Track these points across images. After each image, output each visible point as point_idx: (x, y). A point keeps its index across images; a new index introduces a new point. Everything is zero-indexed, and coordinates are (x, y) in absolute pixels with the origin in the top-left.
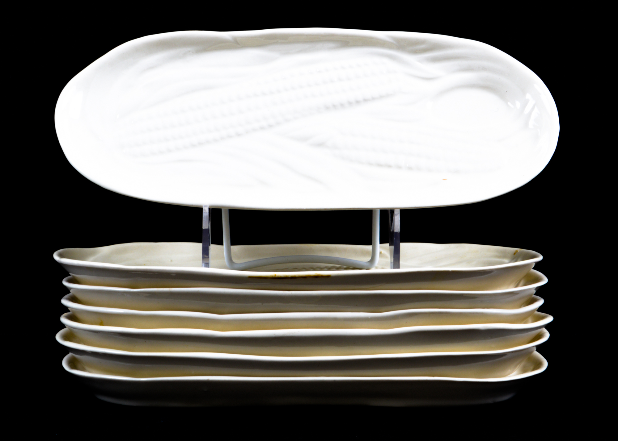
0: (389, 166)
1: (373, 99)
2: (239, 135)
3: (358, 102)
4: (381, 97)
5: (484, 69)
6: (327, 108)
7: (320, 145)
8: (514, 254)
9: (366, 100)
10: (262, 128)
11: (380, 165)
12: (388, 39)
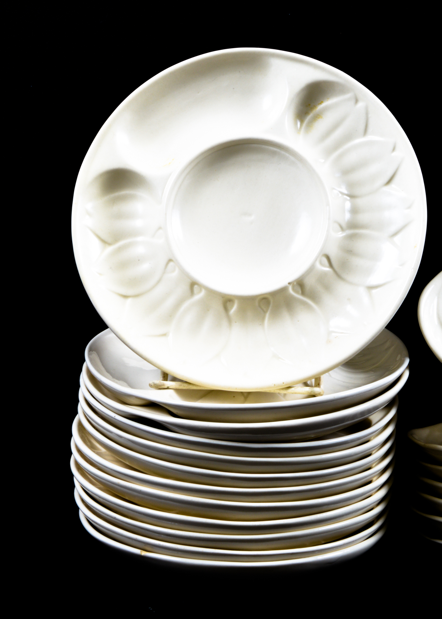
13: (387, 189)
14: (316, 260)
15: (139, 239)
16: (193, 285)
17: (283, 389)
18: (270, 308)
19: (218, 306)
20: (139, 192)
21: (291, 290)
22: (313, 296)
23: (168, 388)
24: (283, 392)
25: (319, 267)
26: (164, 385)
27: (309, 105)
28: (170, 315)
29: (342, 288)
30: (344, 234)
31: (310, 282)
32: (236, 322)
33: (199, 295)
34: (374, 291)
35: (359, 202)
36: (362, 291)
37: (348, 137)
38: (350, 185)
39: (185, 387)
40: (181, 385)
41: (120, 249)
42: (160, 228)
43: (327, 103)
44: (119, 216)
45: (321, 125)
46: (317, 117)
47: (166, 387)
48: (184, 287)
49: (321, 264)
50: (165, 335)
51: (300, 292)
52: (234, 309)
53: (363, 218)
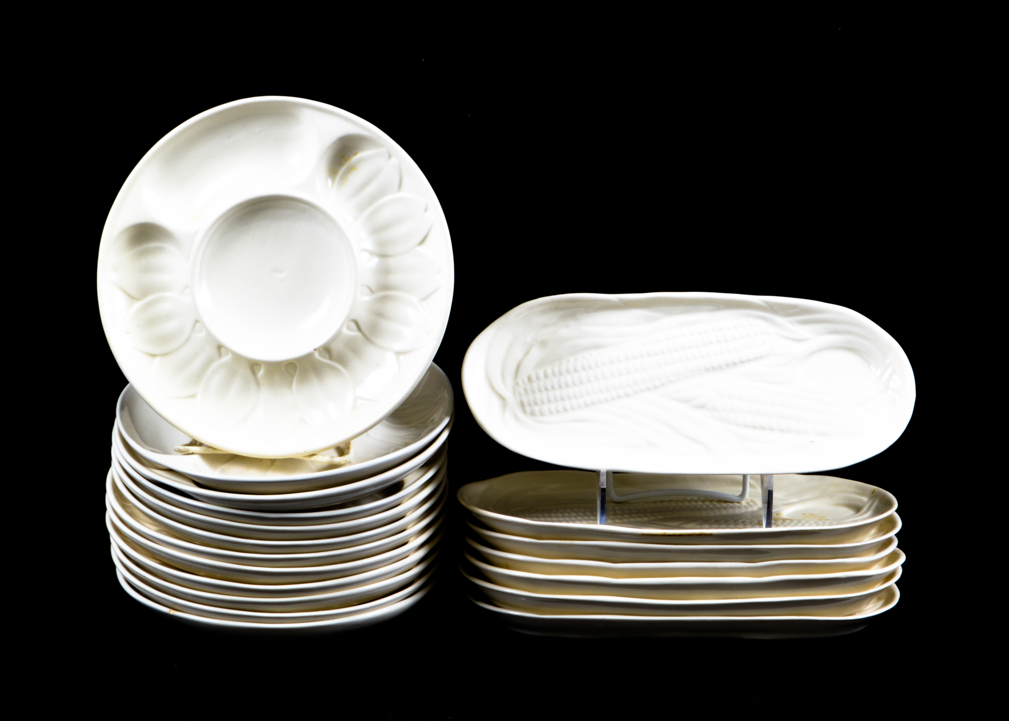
0: (763, 428)
1: (749, 361)
2: (627, 395)
3: (735, 364)
4: (756, 359)
5: (849, 333)
6: (707, 370)
7: (702, 407)
8: (873, 493)
9: (742, 362)
10: (649, 389)
11: (755, 427)
12: (762, 303)
13: (419, 249)
14: (342, 326)
15: (167, 294)
16: (220, 347)
17: (306, 456)
18: (297, 373)
19: (245, 371)
20: (168, 246)
21: (317, 355)
22: (342, 360)
23: (193, 453)
24: (308, 459)
25: (345, 331)
26: (188, 451)
27: (343, 156)
28: (199, 375)
29: (371, 352)
30: (374, 296)
31: (336, 347)
32: (264, 385)
33: (227, 358)
34: (401, 357)
35: (392, 262)
36: (390, 357)
37: (381, 193)
38: (382, 244)
39: (211, 451)
40: (206, 450)
41: (149, 305)
42: (187, 287)
43: (360, 155)
44: (147, 270)
45: (356, 178)
46: (351, 169)
47: (191, 452)
48: (211, 350)
49: (348, 328)
50: (193, 396)
51: (328, 356)
52: (261, 373)
53: (394, 279)
